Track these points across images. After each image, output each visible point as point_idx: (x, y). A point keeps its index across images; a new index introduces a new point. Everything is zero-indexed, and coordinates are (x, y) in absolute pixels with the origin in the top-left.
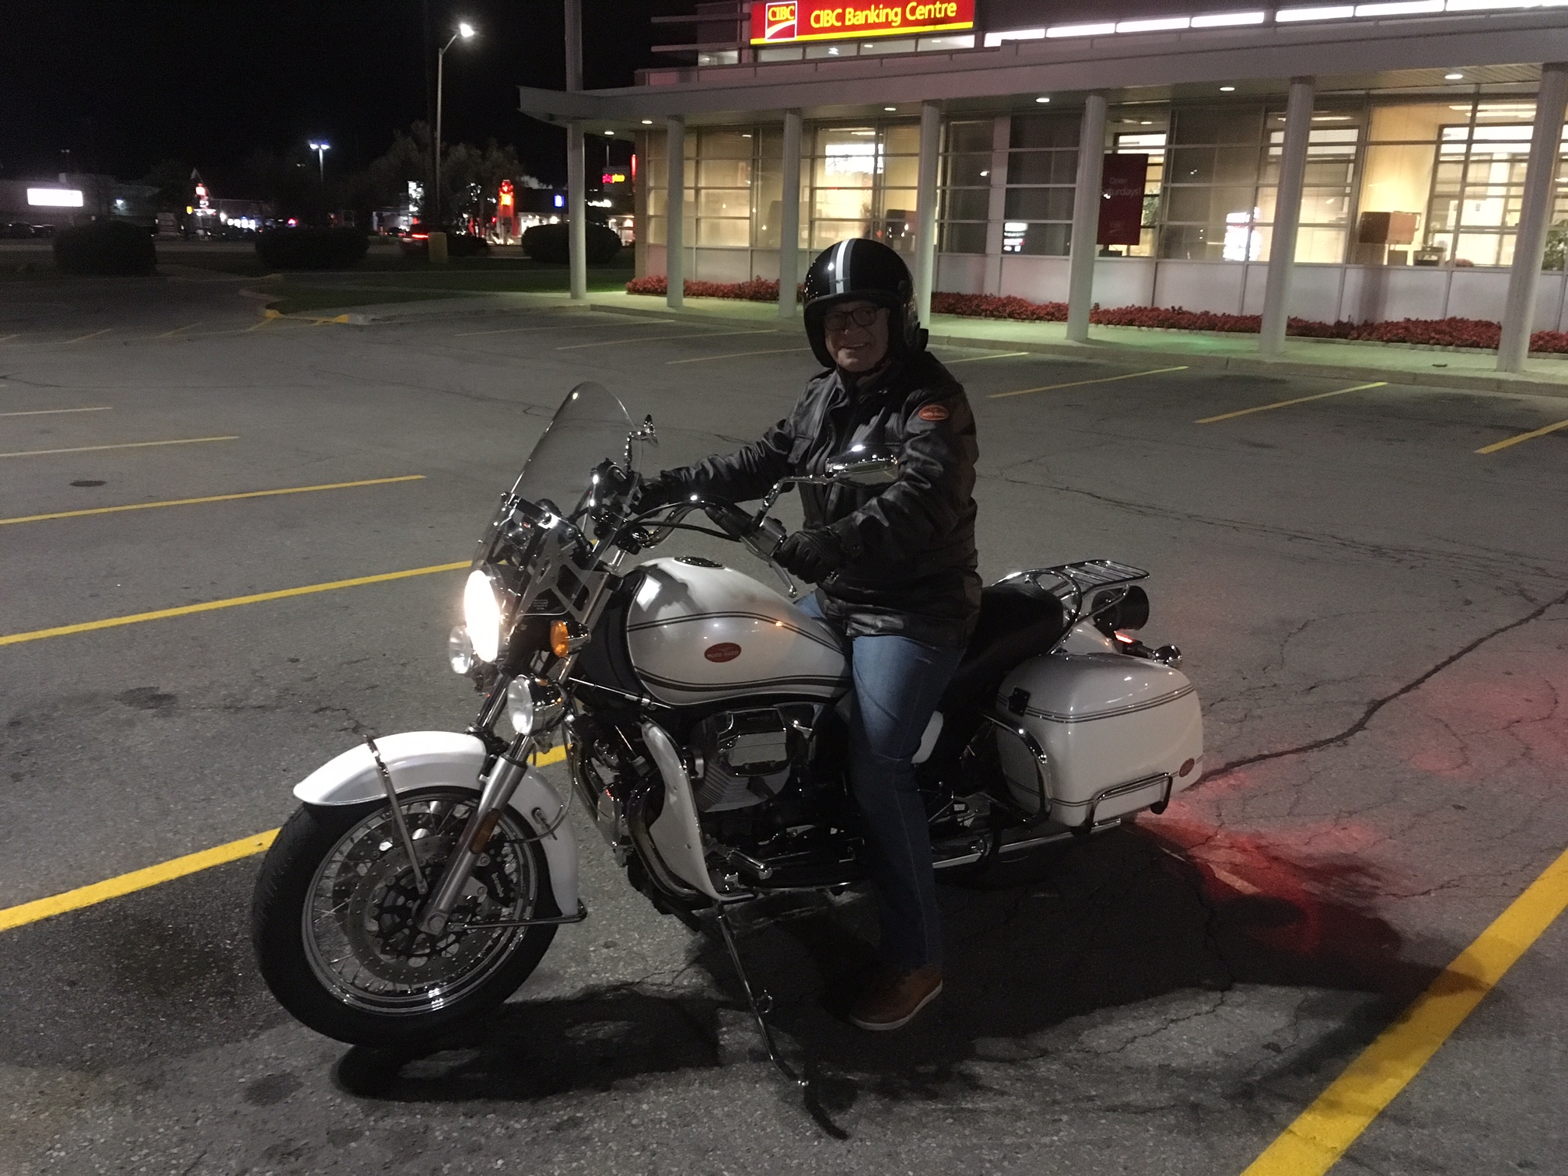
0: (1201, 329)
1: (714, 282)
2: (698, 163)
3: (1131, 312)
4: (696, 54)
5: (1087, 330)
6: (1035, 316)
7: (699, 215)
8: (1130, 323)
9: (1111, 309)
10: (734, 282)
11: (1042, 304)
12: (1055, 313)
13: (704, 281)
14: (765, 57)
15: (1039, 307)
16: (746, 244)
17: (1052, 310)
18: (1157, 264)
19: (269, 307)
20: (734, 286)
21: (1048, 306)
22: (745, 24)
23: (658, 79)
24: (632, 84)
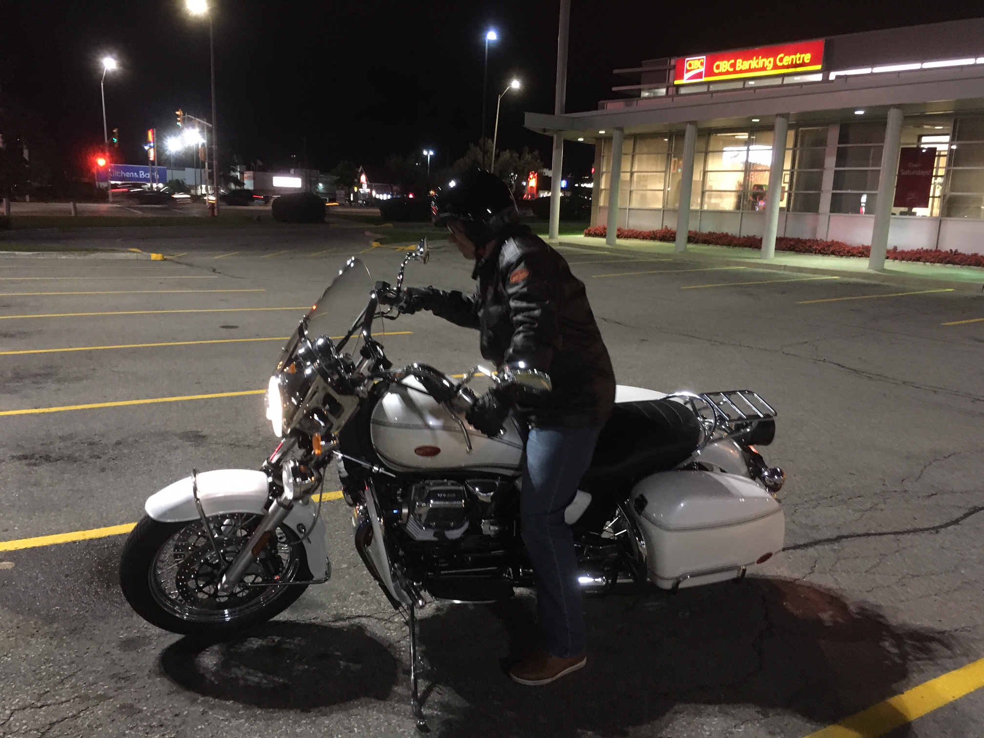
0: (969, 265)
1: (639, 230)
2: (633, 157)
3: (920, 253)
4: (640, 91)
5: (884, 264)
6: (850, 254)
7: (632, 188)
8: (918, 260)
9: (906, 250)
10: (651, 229)
11: (856, 246)
12: (862, 252)
13: (632, 229)
14: (683, 91)
15: (854, 248)
16: (660, 206)
17: (863, 250)
18: (941, 221)
19: (376, 241)
20: (650, 232)
21: (859, 248)
22: (672, 72)
23: (612, 106)
24: (596, 109)
